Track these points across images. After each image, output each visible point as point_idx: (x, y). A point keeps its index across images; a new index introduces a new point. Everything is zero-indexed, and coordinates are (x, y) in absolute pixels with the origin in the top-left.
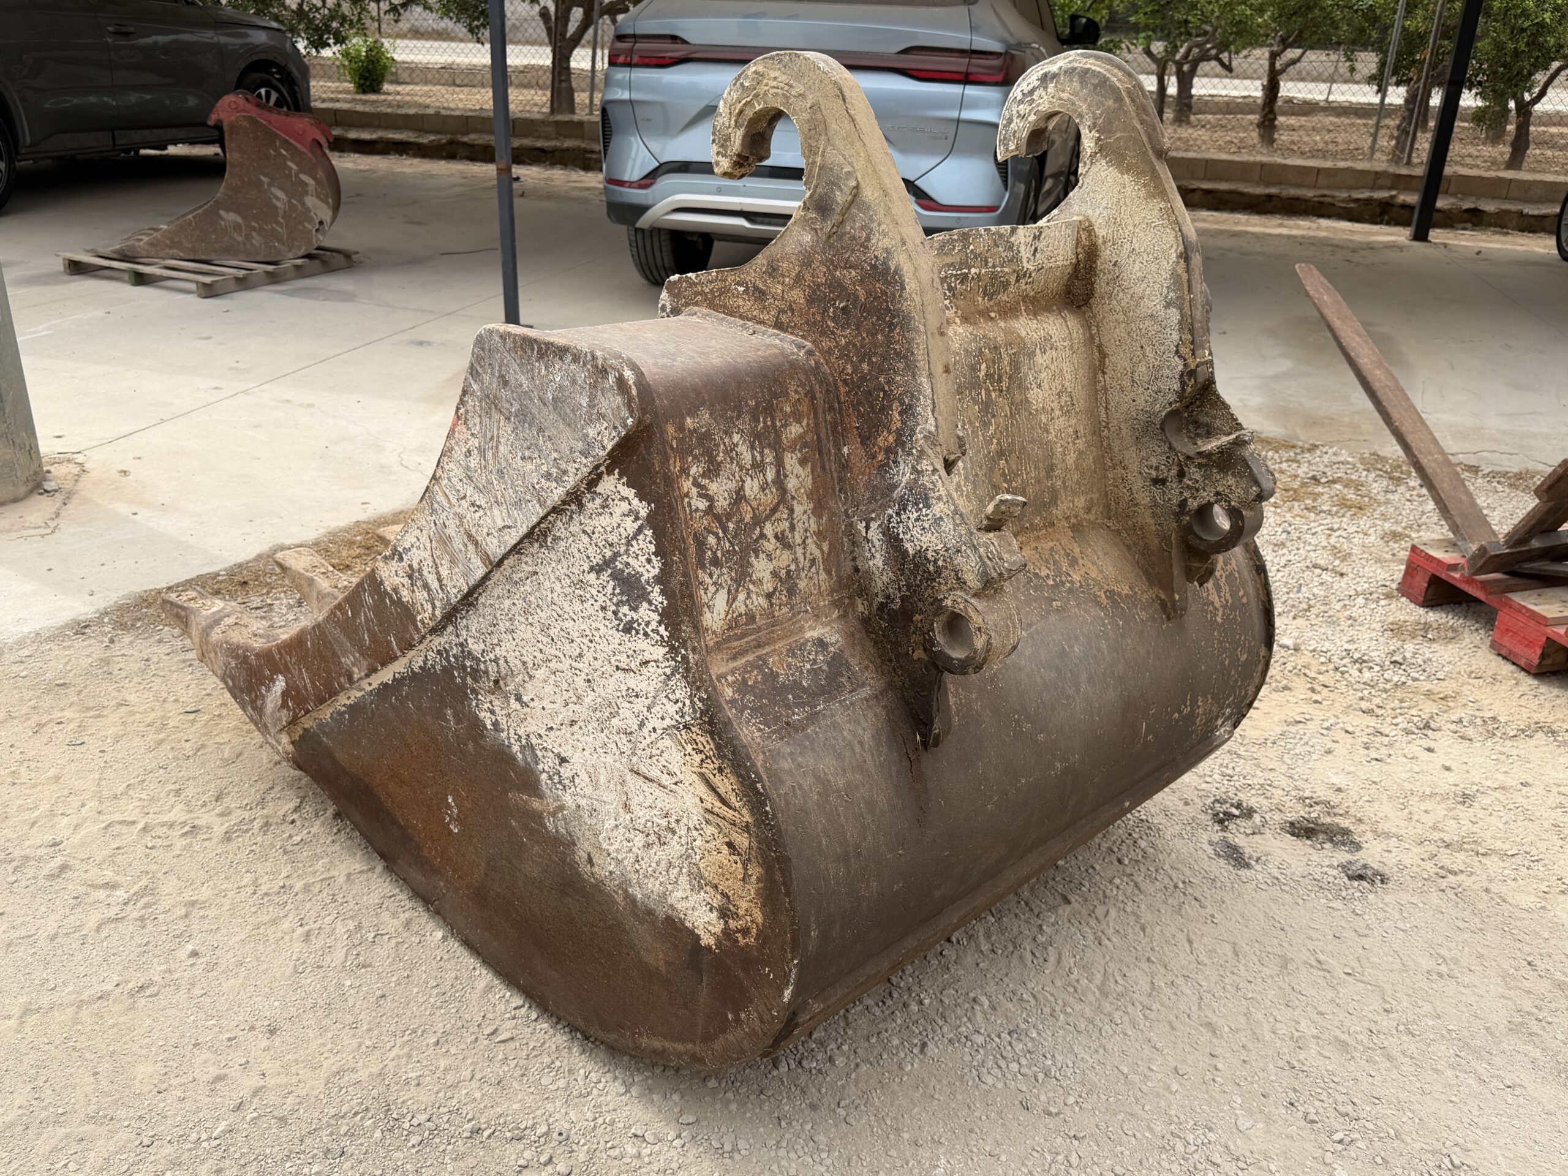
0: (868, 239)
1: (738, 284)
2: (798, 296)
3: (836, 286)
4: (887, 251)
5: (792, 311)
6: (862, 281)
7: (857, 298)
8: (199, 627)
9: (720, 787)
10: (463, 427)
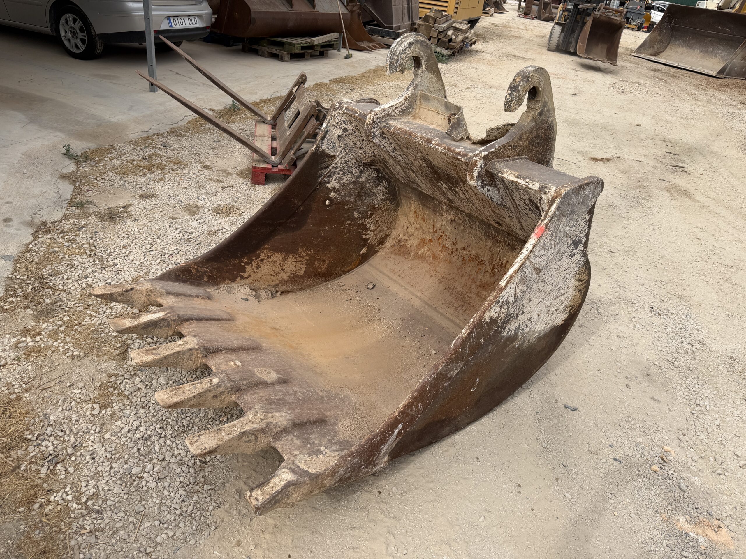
1: (509, 146)
5: (524, 148)
6: (544, 132)
7: (542, 137)
8: (307, 482)
9: (582, 278)
10: (547, 231)
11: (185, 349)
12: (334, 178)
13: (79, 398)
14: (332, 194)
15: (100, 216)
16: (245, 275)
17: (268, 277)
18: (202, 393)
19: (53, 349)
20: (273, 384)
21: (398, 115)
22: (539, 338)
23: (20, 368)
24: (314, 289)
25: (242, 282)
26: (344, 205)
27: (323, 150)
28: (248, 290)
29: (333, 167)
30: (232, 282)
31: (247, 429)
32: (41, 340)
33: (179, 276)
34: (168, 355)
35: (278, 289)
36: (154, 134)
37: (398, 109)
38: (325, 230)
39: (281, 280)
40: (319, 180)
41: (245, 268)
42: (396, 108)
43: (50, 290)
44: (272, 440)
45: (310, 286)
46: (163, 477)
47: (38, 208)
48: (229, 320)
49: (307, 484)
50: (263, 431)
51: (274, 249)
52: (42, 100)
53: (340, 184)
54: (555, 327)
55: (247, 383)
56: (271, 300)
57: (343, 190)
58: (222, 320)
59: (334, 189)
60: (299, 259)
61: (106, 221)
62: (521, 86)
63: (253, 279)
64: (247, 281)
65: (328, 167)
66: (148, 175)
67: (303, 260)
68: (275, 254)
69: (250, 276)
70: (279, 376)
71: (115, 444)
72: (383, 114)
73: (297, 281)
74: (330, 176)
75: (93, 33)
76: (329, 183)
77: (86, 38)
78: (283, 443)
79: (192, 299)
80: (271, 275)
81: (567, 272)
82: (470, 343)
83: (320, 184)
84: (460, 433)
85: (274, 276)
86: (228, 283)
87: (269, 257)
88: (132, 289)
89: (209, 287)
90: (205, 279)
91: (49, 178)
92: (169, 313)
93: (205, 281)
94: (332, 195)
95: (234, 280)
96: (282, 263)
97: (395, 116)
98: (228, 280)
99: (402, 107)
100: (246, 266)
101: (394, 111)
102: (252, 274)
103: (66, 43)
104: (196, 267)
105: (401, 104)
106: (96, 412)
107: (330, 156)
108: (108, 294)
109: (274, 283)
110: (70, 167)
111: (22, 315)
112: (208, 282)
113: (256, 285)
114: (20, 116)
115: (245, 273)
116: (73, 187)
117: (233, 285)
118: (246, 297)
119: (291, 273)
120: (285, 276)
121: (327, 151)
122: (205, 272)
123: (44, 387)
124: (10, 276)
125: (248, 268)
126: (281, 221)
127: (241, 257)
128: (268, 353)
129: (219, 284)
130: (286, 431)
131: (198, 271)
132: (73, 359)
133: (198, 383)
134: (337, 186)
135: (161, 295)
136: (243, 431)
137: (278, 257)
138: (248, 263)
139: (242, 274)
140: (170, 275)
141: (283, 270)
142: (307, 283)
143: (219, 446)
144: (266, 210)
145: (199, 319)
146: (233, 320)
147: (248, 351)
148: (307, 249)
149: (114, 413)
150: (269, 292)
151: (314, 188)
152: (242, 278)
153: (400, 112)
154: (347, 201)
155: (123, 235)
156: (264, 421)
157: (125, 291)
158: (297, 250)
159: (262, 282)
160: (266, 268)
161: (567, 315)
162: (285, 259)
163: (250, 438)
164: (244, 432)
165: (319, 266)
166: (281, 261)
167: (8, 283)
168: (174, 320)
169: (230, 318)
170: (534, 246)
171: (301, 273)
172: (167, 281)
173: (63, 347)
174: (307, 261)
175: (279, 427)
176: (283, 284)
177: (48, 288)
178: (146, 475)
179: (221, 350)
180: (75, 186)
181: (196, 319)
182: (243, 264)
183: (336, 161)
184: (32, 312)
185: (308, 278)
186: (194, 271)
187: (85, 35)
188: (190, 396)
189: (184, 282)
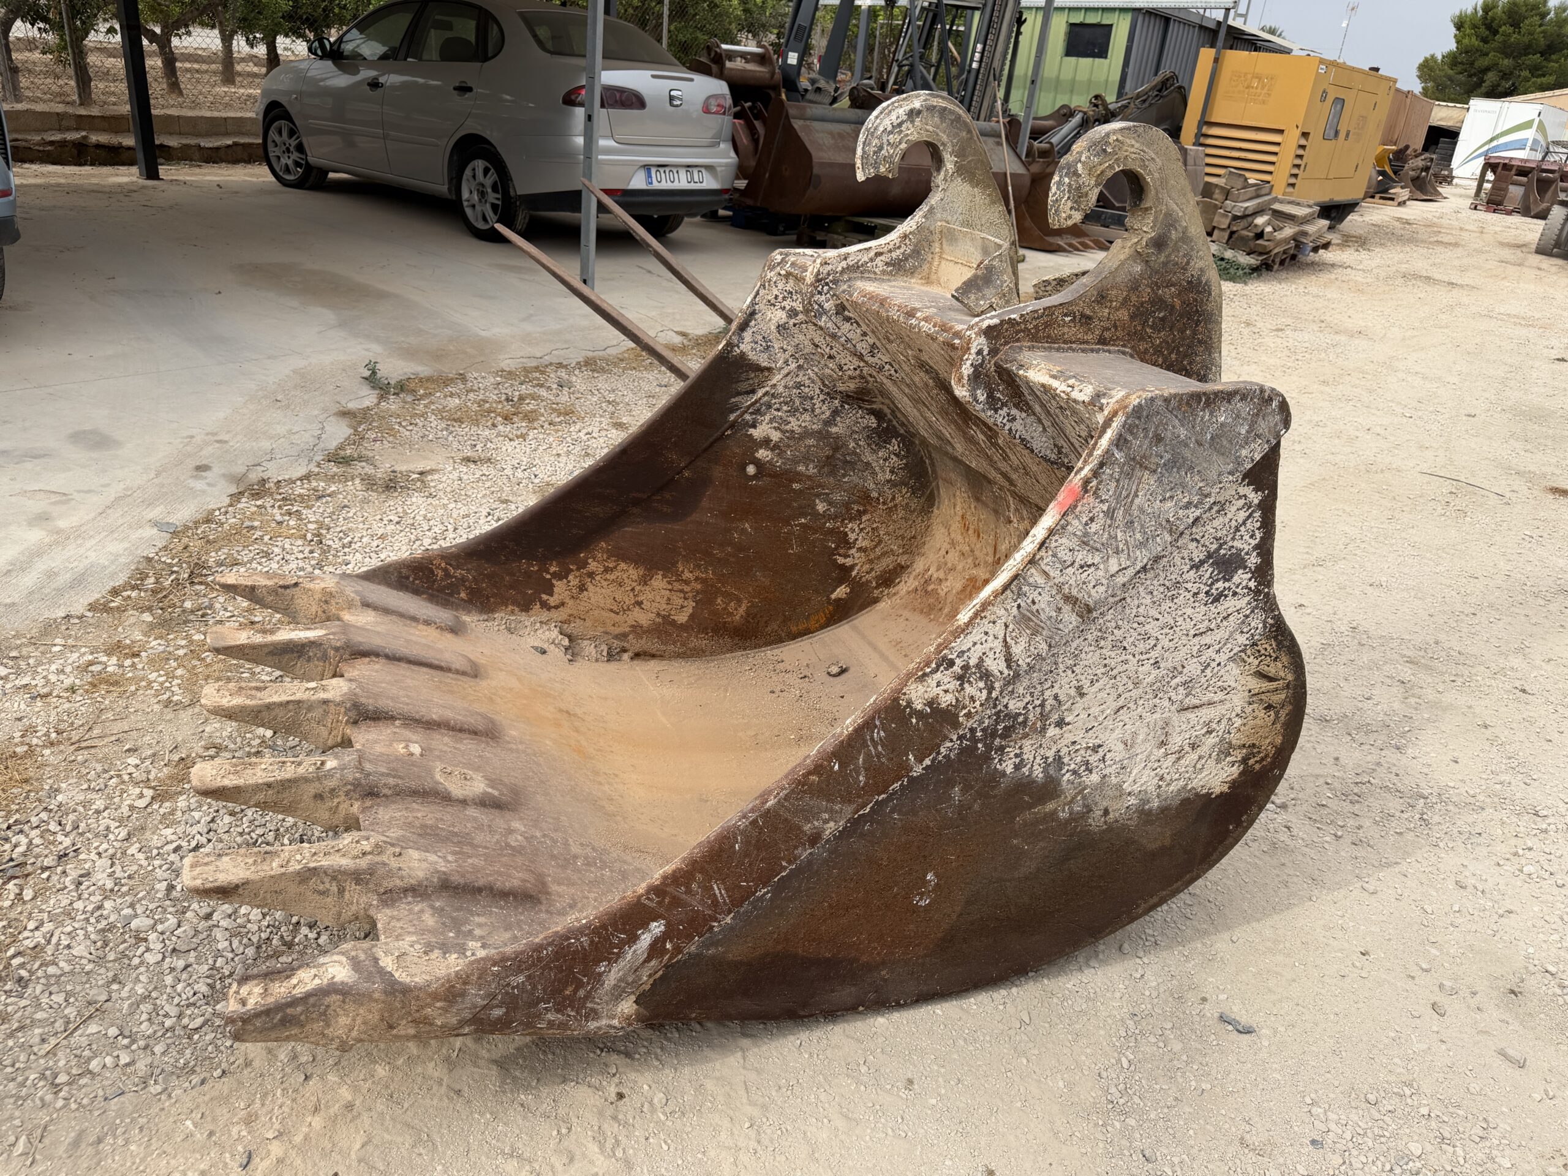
0: (1188, 263)
1: (1066, 315)
2: (1123, 315)
3: (1159, 302)
4: (1201, 270)
5: (1115, 327)
6: (1179, 294)
7: (1173, 307)
8: (376, 995)
9: (1272, 671)
10: (1089, 499)
11: (313, 698)
12: (767, 418)
13: (130, 774)
14: (761, 451)
15: (370, 483)
16: (553, 601)
17: (604, 613)
18: (289, 781)
19: (144, 684)
20: (464, 802)
21: (883, 272)
22: (1145, 815)
23: (67, 706)
24: (713, 661)
25: (545, 615)
26: (792, 481)
27: (743, 354)
28: (555, 634)
29: (766, 394)
30: (522, 611)
31: (322, 863)
32: (133, 665)
33: (407, 578)
34: (274, 703)
35: (625, 644)
36: (551, 364)
37: (882, 258)
38: (744, 530)
39: (632, 626)
40: (732, 417)
41: (553, 585)
42: (880, 254)
43: (203, 587)
44: (375, 902)
45: (704, 652)
46: (184, 948)
47: (268, 457)
48: (464, 673)
49: (376, 1001)
50: (358, 877)
51: (621, 555)
52: (383, 296)
53: (783, 432)
54: (1197, 795)
55: (398, 785)
56: (605, 664)
57: (789, 446)
58: (449, 670)
59: (766, 442)
60: (677, 586)
61: (376, 491)
62: (1084, 163)
63: (570, 612)
64: (554, 614)
65: (753, 392)
66: (501, 428)
67: (687, 588)
68: (623, 565)
69: (563, 604)
70: (490, 790)
71: (135, 868)
72: (844, 264)
73: (671, 635)
74: (758, 412)
75: (512, 193)
76: (754, 426)
77: (499, 203)
78: (396, 913)
79: (414, 624)
80: (611, 610)
81: (1207, 639)
82: (868, 755)
83: (732, 425)
84: (896, 1016)
85: (617, 614)
86: (512, 612)
87: (607, 570)
88: (296, 584)
89: (469, 612)
90: (463, 595)
91: (316, 412)
92: (333, 634)
93: (463, 600)
94: (762, 454)
95: (526, 608)
96: (638, 588)
97: (875, 273)
98: (513, 604)
99: (894, 255)
100: (554, 581)
101: (872, 260)
102: (567, 600)
103: (469, 211)
104: (443, 565)
105: (891, 246)
106: (141, 803)
107: (759, 369)
108: (246, 586)
109: (617, 631)
110: (368, 398)
111: (132, 620)
112: (470, 601)
113: (574, 628)
114: (329, 316)
115: (551, 595)
116: (352, 431)
117: (523, 617)
118: (545, 646)
119: (658, 615)
120: (644, 618)
121: (752, 356)
122: (463, 580)
123: (84, 744)
124: (151, 555)
125: (559, 586)
126: (639, 495)
127: (544, 561)
128: (511, 750)
129: (492, 611)
130: (416, 891)
131: (447, 575)
132: (166, 707)
133: (293, 763)
134: (775, 436)
135: (350, 606)
136: (312, 865)
137: (629, 573)
138: (560, 576)
139: (544, 597)
140: (387, 572)
141: (639, 604)
142: (694, 642)
143: (246, 883)
144: (604, 466)
145: (393, 658)
146: (476, 676)
147: (460, 735)
148: (698, 566)
149: (172, 812)
150: (605, 648)
151: (719, 433)
152: (545, 605)
153: (887, 264)
154: (799, 474)
155: (392, 518)
156: (369, 857)
157: (281, 587)
158: (674, 564)
159: (588, 623)
160: (599, 594)
161: (1235, 771)
162: (644, 581)
163: (327, 885)
164: (315, 869)
165: (725, 609)
166: (634, 584)
167: (141, 567)
168: (337, 649)
169: (469, 670)
170: (1051, 532)
171: (682, 618)
172: (379, 584)
173: (162, 684)
174: (698, 592)
175: (402, 878)
176: (639, 636)
177: (201, 583)
178: (152, 936)
179: (393, 718)
180: (356, 430)
181: (387, 657)
182: (548, 576)
183: (774, 381)
184: (150, 619)
185: (698, 632)
186: (440, 573)
187: (499, 196)
188: (260, 781)
189: (416, 592)
